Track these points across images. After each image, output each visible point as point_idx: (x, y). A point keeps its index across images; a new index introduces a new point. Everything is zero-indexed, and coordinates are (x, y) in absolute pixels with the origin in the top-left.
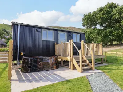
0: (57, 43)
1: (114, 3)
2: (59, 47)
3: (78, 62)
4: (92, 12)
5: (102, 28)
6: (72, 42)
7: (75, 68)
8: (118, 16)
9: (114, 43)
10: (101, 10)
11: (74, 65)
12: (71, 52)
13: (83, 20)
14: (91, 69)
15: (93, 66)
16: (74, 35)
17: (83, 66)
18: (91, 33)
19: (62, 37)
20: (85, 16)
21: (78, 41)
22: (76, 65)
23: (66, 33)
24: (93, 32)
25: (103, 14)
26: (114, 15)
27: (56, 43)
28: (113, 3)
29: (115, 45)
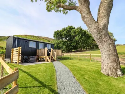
0: (38, 49)
2: (39, 51)
3: (49, 58)
4: (59, 30)
5: (66, 41)
6: (46, 49)
7: (48, 61)
9: (73, 50)
10: (65, 29)
11: (47, 59)
12: (46, 53)
13: (54, 34)
14: (55, 61)
15: (56, 60)
16: (48, 45)
17: (51, 60)
18: (59, 43)
19: (41, 46)
20: (55, 32)
21: (50, 48)
22: (48, 59)
23: (43, 44)
24: (61, 43)
26: (72, 33)
28: (72, 26)
29: (73, 52)
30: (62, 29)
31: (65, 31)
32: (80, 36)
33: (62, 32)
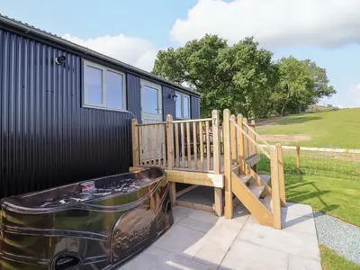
1: (219, 37)
4: (175, 49)
8: (228, 66)
10: (195, 46)
13: (157, 64)
23: (159, 88)
25: (200, 57)
26: (220, 63)
27: (135, 122)
28: (216, 38)
30: (183, 46)
31: (197, 53)
32: (253, 70)
33: (186, 55)
